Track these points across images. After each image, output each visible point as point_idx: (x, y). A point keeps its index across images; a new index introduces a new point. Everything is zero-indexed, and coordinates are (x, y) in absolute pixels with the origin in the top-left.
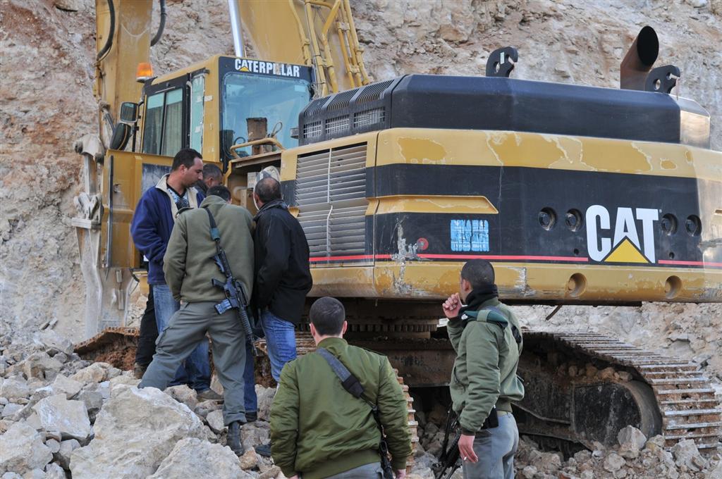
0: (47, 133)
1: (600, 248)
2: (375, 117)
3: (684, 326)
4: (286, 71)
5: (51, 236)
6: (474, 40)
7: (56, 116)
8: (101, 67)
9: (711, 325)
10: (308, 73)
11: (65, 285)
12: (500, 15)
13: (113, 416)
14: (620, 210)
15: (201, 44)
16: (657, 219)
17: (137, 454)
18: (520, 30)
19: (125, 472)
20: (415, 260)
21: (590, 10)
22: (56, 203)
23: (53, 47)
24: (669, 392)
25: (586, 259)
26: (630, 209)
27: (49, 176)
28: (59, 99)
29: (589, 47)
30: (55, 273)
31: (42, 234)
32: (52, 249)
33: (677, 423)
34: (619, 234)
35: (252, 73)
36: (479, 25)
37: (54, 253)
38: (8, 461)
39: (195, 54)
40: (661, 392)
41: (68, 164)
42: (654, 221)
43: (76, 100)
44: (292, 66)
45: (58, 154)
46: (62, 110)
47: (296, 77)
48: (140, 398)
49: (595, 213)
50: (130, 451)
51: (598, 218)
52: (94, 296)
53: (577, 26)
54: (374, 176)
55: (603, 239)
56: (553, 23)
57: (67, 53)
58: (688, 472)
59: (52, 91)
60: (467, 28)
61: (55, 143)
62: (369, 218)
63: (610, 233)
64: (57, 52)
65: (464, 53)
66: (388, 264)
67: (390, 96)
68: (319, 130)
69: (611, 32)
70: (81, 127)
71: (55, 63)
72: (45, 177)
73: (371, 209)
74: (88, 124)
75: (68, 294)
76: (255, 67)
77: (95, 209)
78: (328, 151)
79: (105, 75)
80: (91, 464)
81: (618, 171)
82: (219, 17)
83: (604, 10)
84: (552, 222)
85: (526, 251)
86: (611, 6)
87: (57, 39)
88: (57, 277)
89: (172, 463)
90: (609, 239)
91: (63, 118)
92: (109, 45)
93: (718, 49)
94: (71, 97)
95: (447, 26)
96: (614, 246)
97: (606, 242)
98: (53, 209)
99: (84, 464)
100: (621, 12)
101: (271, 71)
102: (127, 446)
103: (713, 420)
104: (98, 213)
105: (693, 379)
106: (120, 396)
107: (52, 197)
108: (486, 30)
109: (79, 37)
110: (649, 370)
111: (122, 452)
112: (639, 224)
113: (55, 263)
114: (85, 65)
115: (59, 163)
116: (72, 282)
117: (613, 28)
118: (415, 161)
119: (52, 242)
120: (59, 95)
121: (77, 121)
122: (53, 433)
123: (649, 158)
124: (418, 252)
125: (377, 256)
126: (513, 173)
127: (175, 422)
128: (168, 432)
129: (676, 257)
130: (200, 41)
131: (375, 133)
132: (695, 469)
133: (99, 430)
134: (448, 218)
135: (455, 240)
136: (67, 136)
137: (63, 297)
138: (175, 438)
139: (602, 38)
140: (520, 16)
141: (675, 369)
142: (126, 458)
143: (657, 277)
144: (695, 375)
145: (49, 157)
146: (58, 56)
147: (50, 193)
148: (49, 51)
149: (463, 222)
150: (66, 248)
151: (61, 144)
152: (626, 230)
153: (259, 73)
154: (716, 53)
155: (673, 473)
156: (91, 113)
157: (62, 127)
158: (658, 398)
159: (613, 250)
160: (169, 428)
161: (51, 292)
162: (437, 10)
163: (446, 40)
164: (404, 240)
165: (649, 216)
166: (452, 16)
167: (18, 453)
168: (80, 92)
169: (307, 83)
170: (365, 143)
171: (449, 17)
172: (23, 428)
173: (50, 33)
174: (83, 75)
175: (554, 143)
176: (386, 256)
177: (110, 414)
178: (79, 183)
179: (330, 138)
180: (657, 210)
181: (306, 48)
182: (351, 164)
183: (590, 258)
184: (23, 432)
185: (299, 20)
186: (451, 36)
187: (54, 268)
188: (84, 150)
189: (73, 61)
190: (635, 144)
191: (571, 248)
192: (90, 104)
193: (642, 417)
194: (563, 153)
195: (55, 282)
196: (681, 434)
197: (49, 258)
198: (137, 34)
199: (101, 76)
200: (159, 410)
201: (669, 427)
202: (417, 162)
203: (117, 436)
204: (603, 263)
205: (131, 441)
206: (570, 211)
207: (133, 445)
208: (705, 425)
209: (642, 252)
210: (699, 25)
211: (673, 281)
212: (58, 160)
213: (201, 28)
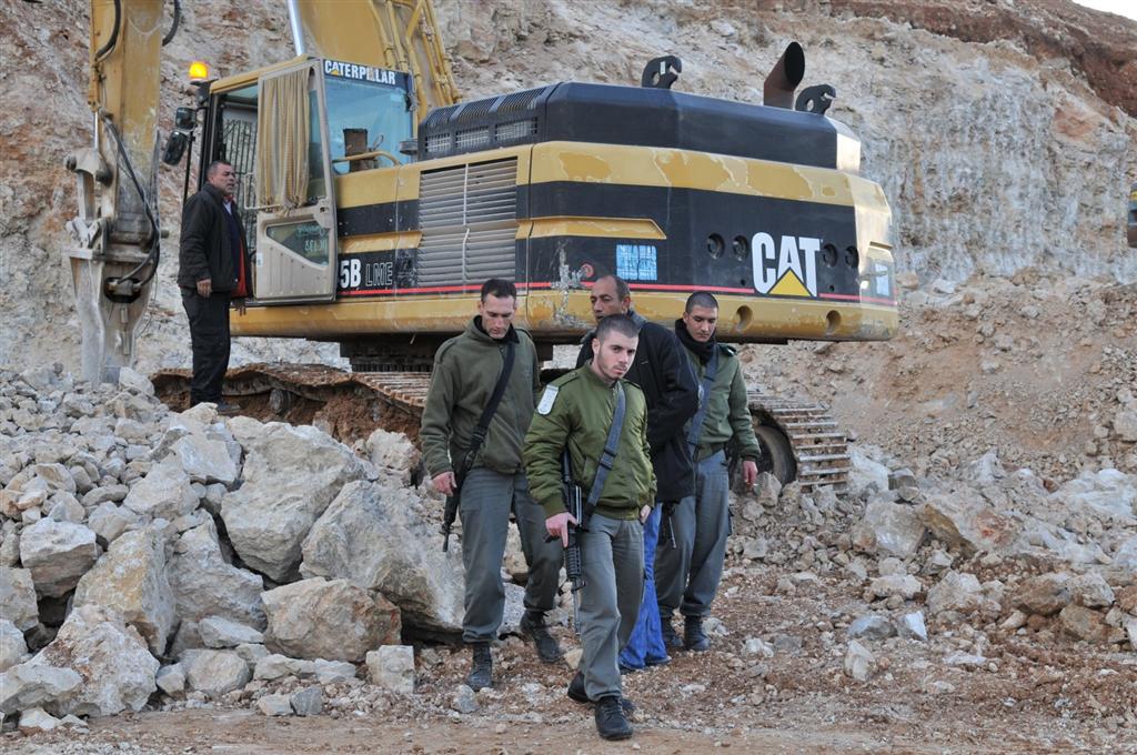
0: (12, 147)
1: (765, 280)
2: (523, 129)
3: (753, 375)
4: (380, 78)
5: (18, 270)
6: (496, 59)
7: (22, 127)
8: (99, 69)
9: (782, 374)
10: (404, 80)
11: (37, 328)
12: (523, 33)
13: (265, 457)
14: (784, 238)
15: (188, 50)
16: (818, 249)
17: (298, 499)
18: (546, 50)
19: (287, 519)
20: (579, 288)
21: (618, 33)
22: (22, 231)
23: (16, 44)
24: (803, 436)
25: (752, 291)
26: (793, 238)
27: (14, 198)
28: (24, 107)
29: (619, 74)
30: (25, 313)
31: (7, 266)
32: (21, 285)
33: (811, 469)
34: (783, 265)
35: (344, 77)
36: (501, 42)
37: (23, 289)
38: (155, 506)
39: (181, 60)
40: (795, 437)
41: (37, 184)
42: (816, 252)
43: (47, 109)
44: (387, 71)
45: (25, 172)
46: (30, 120)
47: (392, 85)
48: (297, 437)
49: (761, 240)
50: (290, 496)
51: (763, 246)
52: (94, 339)
53: (605, 49)
54: (527, 196)
55: (768, 270)
56: (579, 43)
57: (34, 52)
58: (833, 518)
59: (17, 97)
60: (488, 45)
61: (21, 159)
62: (521, 243)
63: (774, 264)
64: (20, 50)
65: (486, 74)
66: (546, 293)
67: (544, 107)
68: (445, 143)
69: (640, 58)
70: (54, 141)
71: (19, 63)
72: (9, 199)
73: (523, 231)
74: (62, 137)
75: (41, 338)
76: (347, 70)
77: (96, 237)
78: (464, 166)
79: (105, 78)
80: (245, 510)
81: (782, 197)
82: (207, 18)
83: (633, 33)
84: (719, 249)
85: (695, 280)
86: (638, 29)
87: (20, 34)
88: (28, 317)
89: (343, 508)
90: (774, 270)
91: (31, 130)
92: (112, 42)
93: (748, 82)
94: (41, 105)
95: (467, 42)
96: (779, 276)
97: (771, 272)
98: (19, 238)
99: (238, 509)
100: (648, 37)
101: (365, 77)
102: (286, 490)
103: (843, 466)
104: (101, 241)
105: (823, 423)
106: (273, 434)
107: (19, 223)
108: (508, 49)
109: (45, 34)
110: (781, 414)
111: (280, 496)
112: (802, 254)
113: (24, 301)
114: (56, 67)
115: (27, 183)
116: (46, 324)
117: (642, 54)
118: (578, 179)
119: (20, 276)
120: (26, 103)
121: (48, 134)
122: (200, 476)
123: (810, 183)
124: (584, 279)
125: (531, 285)
126: (681, 194)
127: (336, 464)
128: (330, 474)
129: (836, 290)
130: (187, 46)
131: (527, 147)
132: (840, 514)
133: (251, 473)
134: (613, 243)
135: (621, 268)
136: (37, 151)
137: (36, 341)
138: (339, 483)
139: (631, 66)
140: (544, 36)
141: (806, 413)
142: (285, 503)
143: (817, 312)
144: (824, 418)
145: (14, 176)
146: (22, 54)
147: (15, 218)
148: (11, 48)
149: (630, 247)
150: (37, 284)
151: (29, 160)
152: (789, 261)
153: (351, 78)
154: (747, 87)
155: (819, 519)
156: (66, 124)
157: (31, 140)
158: (792, 443)
159: (777, 281)
160: (330, 471)
161: (21, 336)
162: (454, 23)
163: (466, 58)
164: (567, 266)
165: (811, 245)
166: (472, 31)
167: (165, 497)
168: (51, 100)
169: (403, 92)
170: (516, 158)
171: (469, 32)
172: (168, 470)
173: (11, 27)
174: (55, 80)
175: (720, 163)
176: (542, 284)
177: (261, 455)
178: (51, 208)
179: (464, 152)
180: (818, 240)
181: (389, 53)
182: (495, 181)
183: (756, 290)
184: (169, 475)
185: (378, 17)
186: (471, 54)
187: (24, 306)
188: (78, 167)
189: (41, 62)
190: (797, 168)
191: (738, 279)
192: (64, 114)
193: (775, 463)
194: (729, 176)
195: (25, 323)
196: (813, 480)
197: (17, 295)
198: (147, 31)
199: (100, 80)
200: (320, 451)
201: (804, 473)
202: (580, 180)
203: (273, 479)
204: (768, 295)
205: (290, 484)
206: (736, 239)
207: (291, 489)
208: (836, 470)
209: (804, 284)
210: (728, 56)
211: (833, 316)
212: (25, 180)
213: (186, 31)
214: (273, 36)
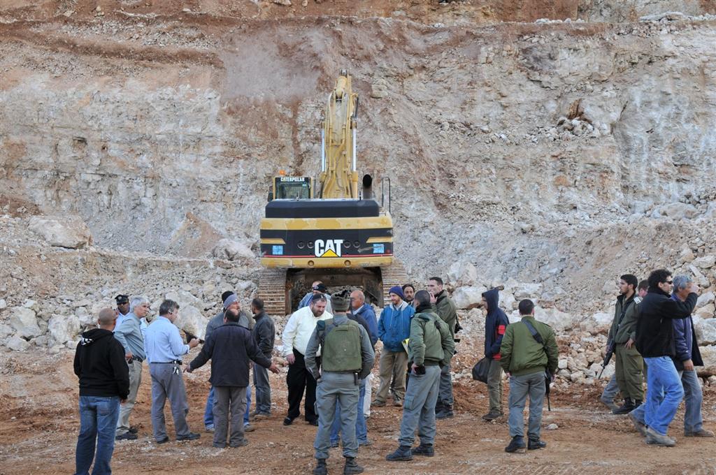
1: (319, 253)
14: (328, 241)
18: (644, 68)
25: (314, 256)
26: (332, 241)
34: (327, 248)
42: (341, 243)
47: (303, 181)
49: (319, 242)
55: (321, 250)
63: (323, 248)
85: (293, 254)
90: (323, 250)
96: (325, 251)
101: (294, 180)
112: (335, 245)
123: (341, 223)
134: (272, 245)
135: (274, 251)
139: (704, 66)
140: (647, 59)
143: (341, 261)
148: (365, 119)
149: (276, 246)
152: (330, 247)
159: (324, 253)
165: (339, 242)
166: (600, 66)
171: (598, 68)
180: (342, 240)
186: (597, 78)
190: (338, 219)
191: (309, 253)
194: (308, 225)
206: (310, 242)
209: (336, 253)
214: (488, 89)
